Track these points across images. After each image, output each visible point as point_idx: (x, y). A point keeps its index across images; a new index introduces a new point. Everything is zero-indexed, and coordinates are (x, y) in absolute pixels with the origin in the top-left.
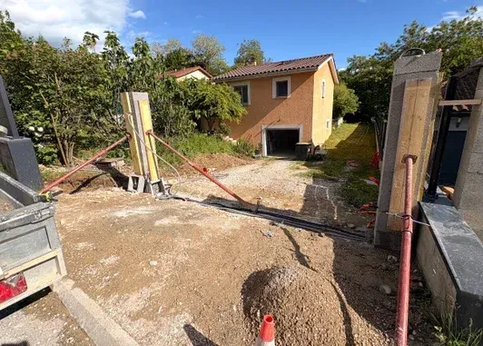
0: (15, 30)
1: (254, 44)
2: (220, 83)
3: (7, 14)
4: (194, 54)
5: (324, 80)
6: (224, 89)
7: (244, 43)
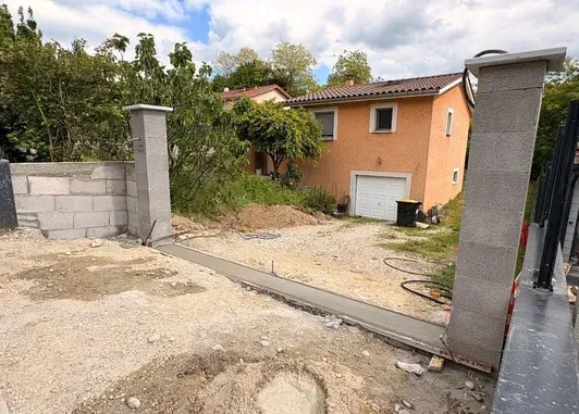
0: (37, 31)
1: (358, 56)
2: (296, 108)
3: (30, 11)
4: (273, 68)
5: (451, 110)
6: (300, 116)
7: (344, 55)
